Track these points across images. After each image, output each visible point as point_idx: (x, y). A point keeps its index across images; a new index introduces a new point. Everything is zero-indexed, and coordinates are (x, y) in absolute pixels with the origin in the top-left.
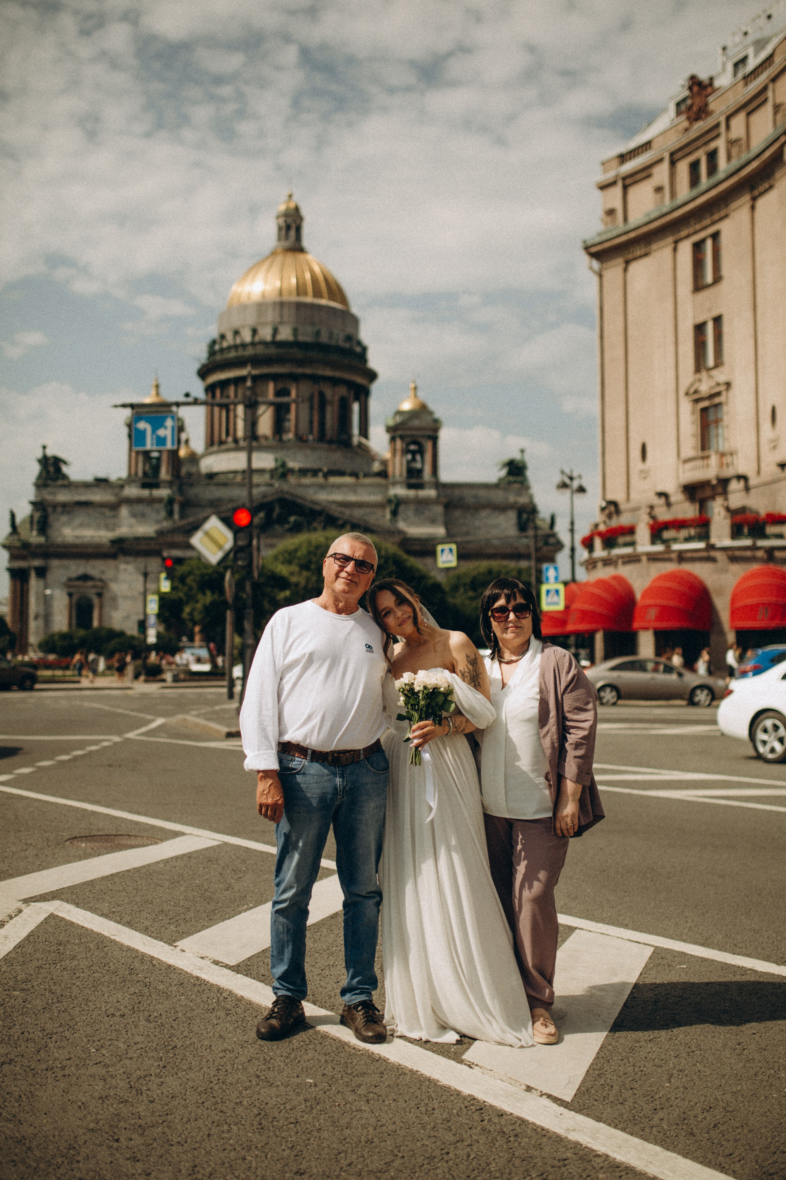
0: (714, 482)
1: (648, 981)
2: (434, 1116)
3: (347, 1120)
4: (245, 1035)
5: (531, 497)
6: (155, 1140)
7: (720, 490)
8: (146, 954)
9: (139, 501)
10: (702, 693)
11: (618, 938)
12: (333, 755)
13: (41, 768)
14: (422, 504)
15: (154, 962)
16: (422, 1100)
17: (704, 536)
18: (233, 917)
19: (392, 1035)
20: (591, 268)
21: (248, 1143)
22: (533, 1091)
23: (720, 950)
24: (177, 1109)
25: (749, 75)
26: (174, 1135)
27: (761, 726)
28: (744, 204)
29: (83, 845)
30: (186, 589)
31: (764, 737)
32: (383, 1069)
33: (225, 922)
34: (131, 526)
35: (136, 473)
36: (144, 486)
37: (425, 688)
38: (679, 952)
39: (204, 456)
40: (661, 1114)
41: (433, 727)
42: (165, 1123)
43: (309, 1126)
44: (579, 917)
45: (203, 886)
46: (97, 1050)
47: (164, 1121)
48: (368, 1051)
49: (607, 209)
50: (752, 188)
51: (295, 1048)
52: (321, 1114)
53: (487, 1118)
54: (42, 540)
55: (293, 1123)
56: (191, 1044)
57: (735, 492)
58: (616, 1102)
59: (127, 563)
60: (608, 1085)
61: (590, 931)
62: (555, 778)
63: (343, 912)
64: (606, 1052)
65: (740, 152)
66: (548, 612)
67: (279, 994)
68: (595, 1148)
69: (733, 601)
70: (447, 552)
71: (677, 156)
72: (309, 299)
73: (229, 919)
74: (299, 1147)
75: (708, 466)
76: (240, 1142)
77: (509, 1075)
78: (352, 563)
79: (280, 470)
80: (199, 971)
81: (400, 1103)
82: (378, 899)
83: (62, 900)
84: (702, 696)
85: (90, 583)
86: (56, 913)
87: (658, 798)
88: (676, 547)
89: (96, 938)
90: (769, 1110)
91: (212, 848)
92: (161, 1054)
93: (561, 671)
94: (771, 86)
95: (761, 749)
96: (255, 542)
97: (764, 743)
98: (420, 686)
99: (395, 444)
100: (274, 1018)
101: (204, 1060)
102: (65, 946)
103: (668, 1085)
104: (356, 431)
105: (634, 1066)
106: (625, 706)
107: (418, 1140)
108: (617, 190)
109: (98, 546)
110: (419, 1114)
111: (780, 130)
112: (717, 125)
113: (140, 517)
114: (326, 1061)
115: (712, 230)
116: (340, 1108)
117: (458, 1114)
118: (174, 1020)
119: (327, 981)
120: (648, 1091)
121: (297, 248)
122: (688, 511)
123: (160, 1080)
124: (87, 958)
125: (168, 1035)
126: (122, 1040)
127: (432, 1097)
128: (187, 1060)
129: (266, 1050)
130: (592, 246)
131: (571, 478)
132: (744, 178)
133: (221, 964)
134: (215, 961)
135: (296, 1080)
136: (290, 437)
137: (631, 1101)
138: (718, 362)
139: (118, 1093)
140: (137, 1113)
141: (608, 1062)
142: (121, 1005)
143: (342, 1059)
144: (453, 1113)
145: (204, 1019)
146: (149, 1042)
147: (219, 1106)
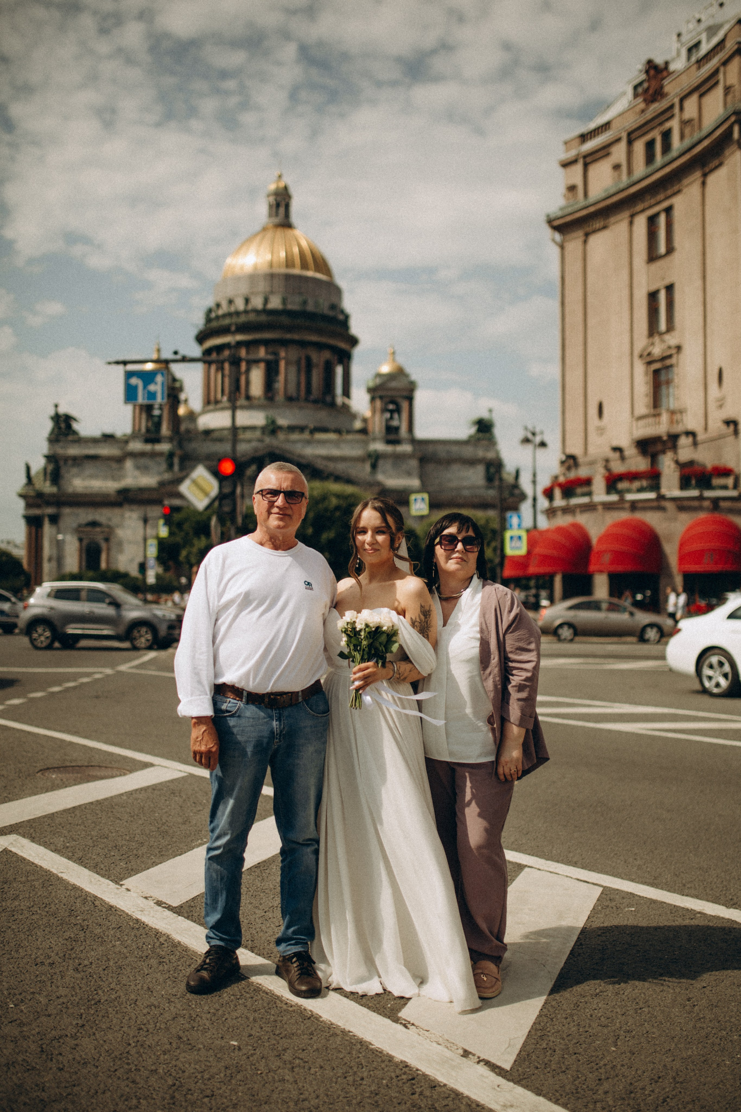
0: (665, 438)
1: (596, 924)
2: (362, 1087)
3: (267, 1093)
4: (174, 987)
5: (497, 453)
7: (670, 444)
8: (90, 893)
9: (142, 454)
10: (652, 631)
11: (567, 876)
12: (269, 697)
13: (33, 700)
14: (398, 458)
15: (97, 903)
16: (351, 1068)
17: (655, 486)
18: (185, 852)
19: (327, 988)
20: (553, 240)
22: (470, 1056)
23: (669, 891)
24: (86, 1079)
25: (701, 60)
27: (707, 662)
28: (695, 180)
29: (54, 776)
30: (182, 534)
31: (711, 672)
32: (313, 1029)
33: (176, 858)
34: (135, 477)
35: (140, 430)
36: (147, 441)
37: (367, 626)
38: (628, 893)
39: (201, 414)
40: (606, 1086)
41: (375, 669)
42: (71, 1097)
43: (225, 1100)
44: (529, 854)
45: (161, 820)
46: (16, 1005)
47: (69, 1094)
48: (300, 1007)
49: (569, 186)
50: (703, 165)
51: (225, 1003)
52: (240, 1085)
53: (418, 1090)
54: (54, 490)
55: (208, 1096)
56: (116, 998)
57: (684, 447)
58: (560, 1071)
59: (132, 510)
60: (551, 1049)
61: (539, 869)
62: (499, 722)
63: (280, 859)
64: (550, 1008)
65: (692, 133)
66: (513, 557)
67: (212, 944)
69: (682, 545)
70: (419, 501)
71: (633, 136)
72: (297, 271)
73: (180, 855)
75: (659, 423)
77: (446, 1037)
78: (281, 496)
79: (271, 427)
80: (140, 913)
81: (327, 1072)
82: (316, 846)
83: (19, 834)
84: (652, 634)
85: (98, 529)
86: (9, 849)
87: (610, 731)
88: (630, 497)
89: (43, 876)
90: (722, 1081)
91: (177, 780)
92: (82, 1011)
93: (502, 611)
94: (722, 69)
95: (707, 684)
96: (239, 490)
97: (710, 678)
98: (362, 624)
99: (375, 403)
100: (206, 969)
101: (127, 1018)
102: (10, 884)
103: (614, 1049)
104: (339, 391)
105: (578, 1025)
106: (581, 643)
108: (579, 168)
109: (106, 496)
110: (346, 1085)
111: (730, 111)
112: (672, 107)
113: (144, 469)
114: (255, 1020)
115: (665, 204)
116: (263, 1077)
117: (387, 1086)
118: (104, 970)
119: (268, 925)
120: (593, 1056)
121: (286, 224)
122: (640, 464)
123: (76, 1042)
124: (30, 897)
125: (94, 987)
126: (45, 993)
127: (362, 1064)
128: (108, 1017)
129: (194, 1006)
130: (554, 220)
131: (534, 434)
132: (695, 156)
133: (163, 905)
134: (158, 901)
135: (218, 1042)
136: (280, 397)
137: (574, 1069)
138: (670, 328)
139: (27, 1059)
140: (42, 1083)
141: (553, 1021)
142: (53, 951)
143: (272, 1016)
144: (382, 1083)
145: (135, 968)
146: (72, 996)
147: (132, 1074)
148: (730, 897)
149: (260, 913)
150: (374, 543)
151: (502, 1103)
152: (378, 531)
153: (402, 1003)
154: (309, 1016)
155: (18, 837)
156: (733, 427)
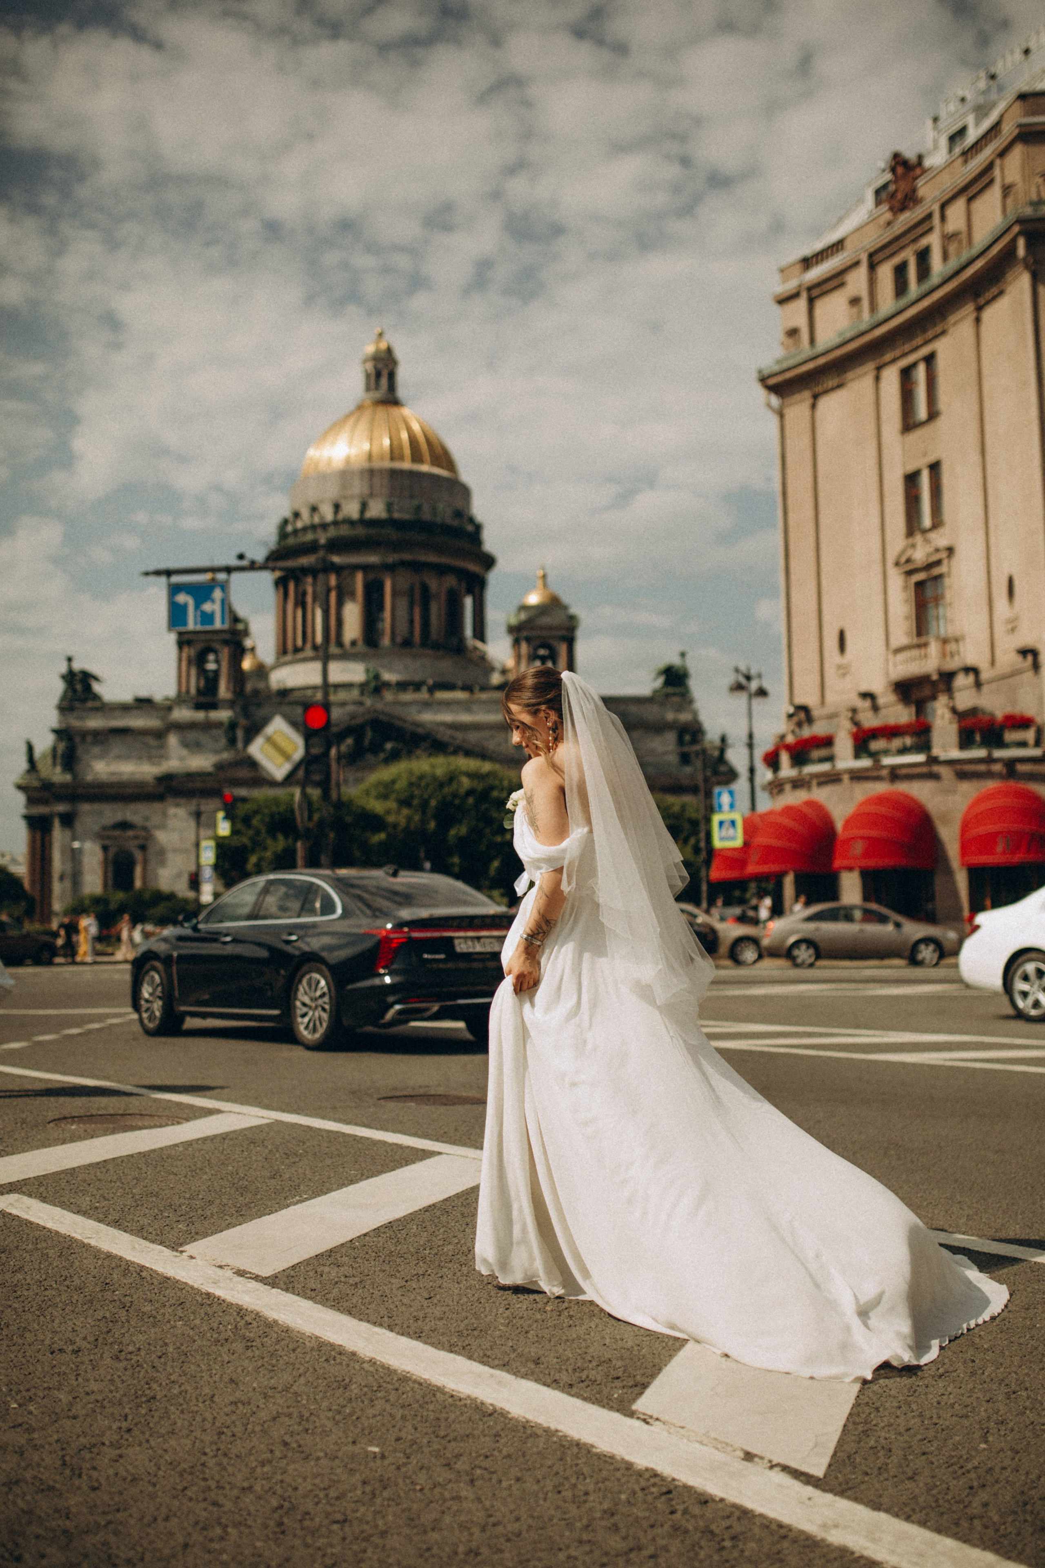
0: (935, 677)
2: (587, 1505)
3: (434, 1515)
4: (272, 1378)
5: (695, 713)
6: (87, 1556)
7: (942, 686)
8: (133, 1263)
9: (192, 726)
10: (927, 949)
15: (144, 1274)
16: (567, 1479)
17: (924, 746)
18: (276, 1212)
20: (769, 405)
22: (756, 1459)
24: (136, 1501)
25: (969, 150)
26: (123, 1547)
27: (1019, 972)
28: (966, 316)
29: (73, 1127)
30: (251, 832)
31: (1023, 986)
32: (498, 1428)
33: (263, 1218)
34: (182, 759)
35: (188, 691)
36: (199, 707)
39: (274, 667)
40: (983, 1496)
42: (112, 1526)
43: (366, 1527)
45: (237, 1174)
46: (20, 1405)
47: (110, 1523)
49: (789, 329)
50: (977, 295)
51: (353, 1396)
52: (389, 1506)
53: (680, 1508)
54: (68, 778)
55: (337, 1522)
56: (180, 1393)
57: (960, 690)
58: (903, 1477)
59: (177, 805)
60: (883, 1448)
65: (958, 253)
66: (722, 850)
69: (964, 828)
71: (877, 258)
72: (407, 465)
73: (269, 1214)
75: (926, 656)
77: (713, 1435)
79: (373, 684)
80: (212, 1285)
81: (528, 1484)
83: (24, 1193)
84: (927, 953)
85: (130, 833)
86: (8, 1210)
88: (887, 761)
89: (60, 1242)
91: (258, 1127)
92: (127, 1410)
94: (998, 162)
95: (1021, 1004)
96: (333, 751)
97: (1025, 994)
99: (519, 648)
101: (199, 1419)
102: (10, 1253)
103: (984, 1446)
104: (468, 631)
105: (921, 1415)
106: (825, 968)
107: (560, 1550)
108: (801, 304)
109: (141, 784)
110: (561, 1503)
111: (1012, 217)
112: (929, 216)
113: (194, 747)
114: (403, 1418)
115: (924, 351)
116: (424, 1494)
117: (629, 1502)
118: (160, 1357)
119: (413, 1297)
120: (953, 1457)
121: (391, 400)
122: (902, 715)
123: (118, 1452)
124: (40, 1269)
125: (145, 1380)
126: (66, 1389)
127: (583, 1474)
128: (169, 1418)
129: (304, 1402)
130: (769, 376)
131: (748, 678)
132: (965, 282)
133: (248, 1275)
134: (239, 1270)
135: (350, 1448)
136: (386, 641)
137: (927, 1474)
138: (937, 523)
139: (40, 1475)
140: (66, 1508)
141: (879, 1411)
142: (78, 1335)
143: (430, 1413)
144: (620, 1499)
145: (209, 1354)
146: (111, 1392)
147: (213, 1494)
149: (396, 1282)
151: (820, 1522)
153: (636, 1392)
154: (489, 1411)
155: (20, 1196)
156: (1030, 658)
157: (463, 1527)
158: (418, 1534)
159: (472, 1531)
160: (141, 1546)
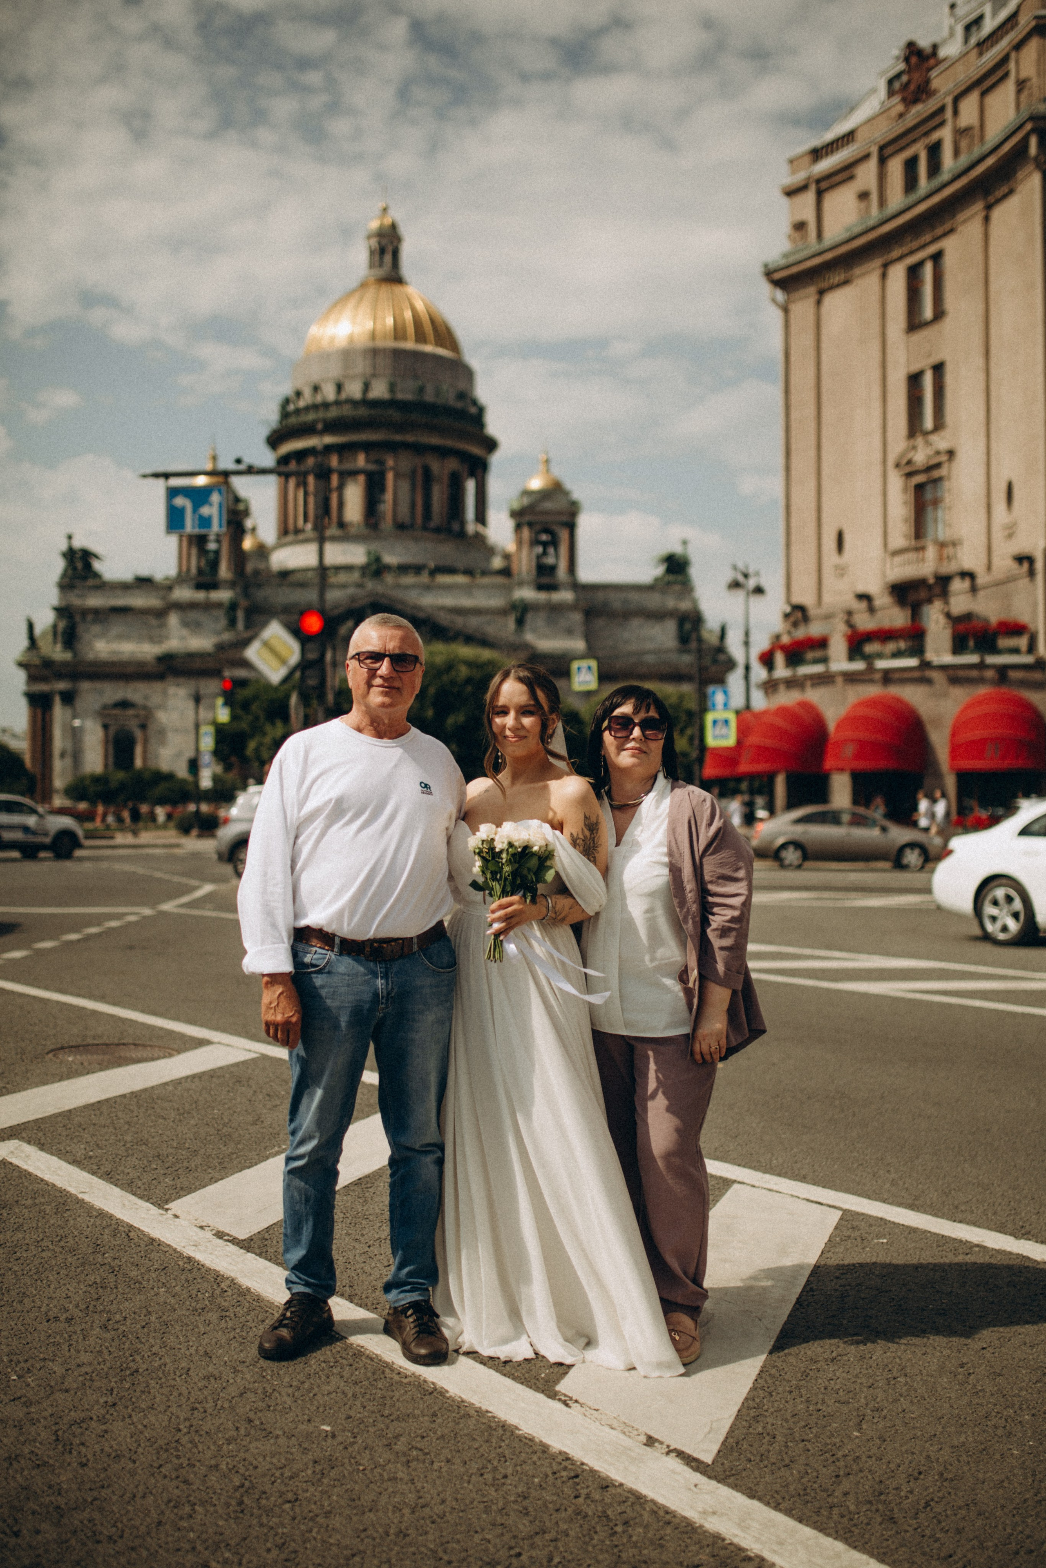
0: (931, 581)
1: (833, 1261)
2: (505, 1488)
3: (372, 1496)
4: (241, 1351)
5: (695, 602)
6: (75, 1532)
7: (939, 590)
8: (122, 1221)
9: (192, 606)
10: (913, 853)
11: (792, 1196)
12: (372, 945)
13: (40, 952)
14: (555, 610)
15: (132, 1234)
16: (489, 1461)
17: (918, 650)
18: (256, 1164)
20: (774, 300)
21: (218, 1538)
22: (656, 1444)
24: (119, 1478)
25: (984, 41)
26: (106, 1524)
27: (989, 897)
28: (976, 213)
29: (70, 1059)
30: (250, 717)
31: (993, 911)
32: (436, 1408)
33: (243, 1172)
34: (182, 638)
35: (189, 570)
36: (199, 586)
37: (511, 845)
38: (877, 1219)
39: (275, 548)
40: (846, 1485)
41: (521, 906)
42: (97, 1502)
43: (313, 1506)
44: (739, 1166)
45: (223, 1119)
46: (19, 1377)
47: (95, 1499)
48: (418, 1377)
49: (795, 223)
50: (987, 193)
51: (313, 1372)
52: (335, 1486)
53: (584, 1492)
54: (68, 656)
55: (289, 1502)
56: (160, 1366)
57: (958, 594)
58: (781, 1464)
59: (178, 685)
60: (769, 1434)
61: (753, 1186)
63: (389, 1172)
64: (768, 1378)
65: (970, 147)
66: (715, 748)
67: (294, 1291)
68: (744, 1544)
69: (955, 735)
70: (584, 671)
71: (887, 151)
72: (410, 345)
73: (249, 1167)
74: (293, 1544)
75: (923, 560)
76: (204, 1536)
77: (623, 1419)
78: (386, 660)
79: (374, 567)
80: (193, 1248)
81: (456, 1467)
82: (439, 1154)
83: (22, 1139)
84: (912, 857)
85: (131, 712)
86: (9, 1159)
87: (853, 993)
88: (882, 664)
89: (56, 1197)
90: (1007, 1478)
91: (244, 1063)
92: (113, 1384)
93: (698, 824)
94: (1013, 55)
95: (990, 927)
96: (329, 656)
97: (994, 919)
98: (503, 843)
99: (522, 533)
100: (285, 1326)
101: (175, 1393)
102: (11, 1209)
103: (857, 1434)
104: (471, 516)
105: (807, 1401)
106: (813, 869)
107: (476, 1532)
108: (810, 197)
109: (141, 664)
110: (482, 1486)
111: (1025, 115)
112: (942, 109)
113: (194, 626)
114: (354, 1396)
115: (932, 249)
116: (366, 1475)
117: (541, 1486)
118: (144, 1327)
119: (373, 1265)
120: (828, 1444)
121: (394, 278)
122: (897, 618)
123: (104, 1427)
124: (38, 1227)
125: (129, 1352)
126: (60, 1360)
127: (504, 1456)
128: (149, 1393)
129: (269, 1377)
130: (776, 271)
131: (746, 576)
132: (975, 180)
133: (226, 1238)
134: (219, 1232)
135: (304, 1427)
136: (387, 524)
137: (801, 1461)
138: (939, 425)
139: (36, 1450)
140: (58, 1484)
141: (772, 1396)
142: (71, 1302)
143: (379, 1391)
144: (533, 1482)
145: (187, 1324)
146: (99, 1364)
147: (184, 1471)
148: (1021, 1223)
149: (361, 1248)
150: (518, 729)
151: (700, 1510)
152: (523, 711)
154: (430, 1390)
155: (20, 1143)
156: (1026, 565)
157: (397, 1509)
158: (356, 1514)
159: (404, 1511)
160: (121, 1522)
